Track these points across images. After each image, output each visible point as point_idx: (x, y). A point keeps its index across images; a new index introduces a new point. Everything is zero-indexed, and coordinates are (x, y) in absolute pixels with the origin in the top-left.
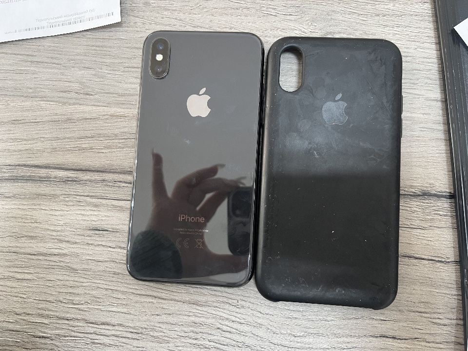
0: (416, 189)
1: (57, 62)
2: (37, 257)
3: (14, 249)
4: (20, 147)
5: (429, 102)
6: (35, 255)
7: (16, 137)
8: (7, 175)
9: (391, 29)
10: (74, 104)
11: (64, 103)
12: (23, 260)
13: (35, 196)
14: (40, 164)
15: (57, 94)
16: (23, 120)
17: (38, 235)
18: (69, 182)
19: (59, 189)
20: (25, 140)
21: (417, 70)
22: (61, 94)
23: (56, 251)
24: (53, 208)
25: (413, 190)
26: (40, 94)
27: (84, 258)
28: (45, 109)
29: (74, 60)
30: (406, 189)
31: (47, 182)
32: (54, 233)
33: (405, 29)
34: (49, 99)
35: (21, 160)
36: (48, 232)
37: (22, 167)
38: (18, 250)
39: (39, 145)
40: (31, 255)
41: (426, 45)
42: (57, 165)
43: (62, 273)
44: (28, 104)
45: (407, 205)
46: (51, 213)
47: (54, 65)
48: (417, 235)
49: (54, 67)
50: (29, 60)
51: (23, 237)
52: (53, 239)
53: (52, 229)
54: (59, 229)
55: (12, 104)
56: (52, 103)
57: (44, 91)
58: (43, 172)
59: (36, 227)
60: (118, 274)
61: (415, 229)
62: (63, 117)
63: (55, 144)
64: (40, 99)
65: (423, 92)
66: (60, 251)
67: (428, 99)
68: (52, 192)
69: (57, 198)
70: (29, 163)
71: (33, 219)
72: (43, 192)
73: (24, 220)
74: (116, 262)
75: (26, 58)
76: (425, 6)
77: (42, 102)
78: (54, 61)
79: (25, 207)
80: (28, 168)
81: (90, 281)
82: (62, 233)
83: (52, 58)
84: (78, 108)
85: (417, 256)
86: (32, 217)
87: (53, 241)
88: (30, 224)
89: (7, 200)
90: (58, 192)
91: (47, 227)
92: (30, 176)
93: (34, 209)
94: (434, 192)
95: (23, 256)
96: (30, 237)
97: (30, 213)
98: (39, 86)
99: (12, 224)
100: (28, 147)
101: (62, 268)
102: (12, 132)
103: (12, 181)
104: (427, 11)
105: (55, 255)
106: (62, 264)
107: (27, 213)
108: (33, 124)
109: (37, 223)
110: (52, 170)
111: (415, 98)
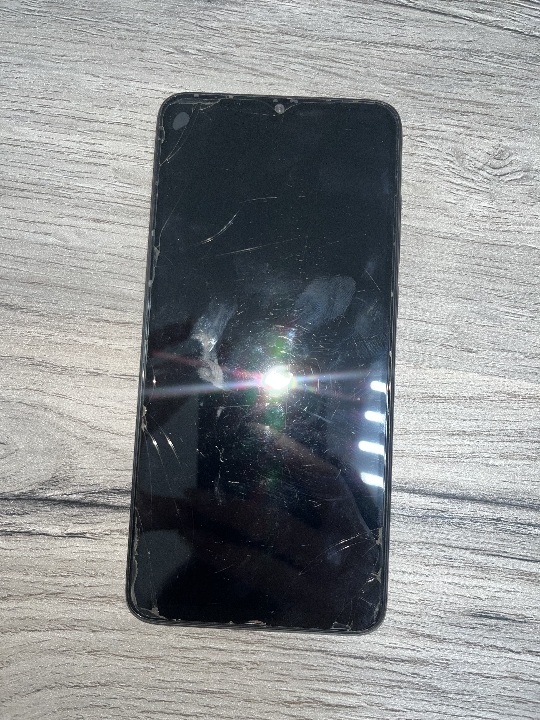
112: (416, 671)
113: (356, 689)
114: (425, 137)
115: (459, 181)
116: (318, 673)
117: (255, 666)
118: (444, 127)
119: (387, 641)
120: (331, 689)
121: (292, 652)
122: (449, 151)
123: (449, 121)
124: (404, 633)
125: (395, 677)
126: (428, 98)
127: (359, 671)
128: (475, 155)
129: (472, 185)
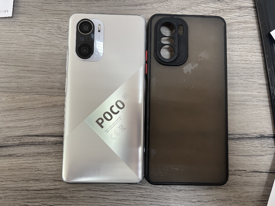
0: (257, 134)
1: (44, 70)
2: (41, 192)
3: (25, 188)
4: (24, 124)
5: (261, 86)
6: (39, 191)
7: (21, 118)
8: (17, 142)
9: (238, 45)
10: (57, 96)
11: (51, 96)
12: (33, 194)
13: (37, 154)
14: (38, 134)
15: (45, 90)
16: (25, 107)
17: (40, 178)
18: (58, 144)
19: (51, 149)
20: (28, 120)
21: (252, 68)
22: (49, 90)
23: (53, 187)
24: (49, 161)
25: (256, 135)
26: (35, 91)
27: (71, 190)
28: (39, 100)
29: (55, 69)
30: (252, 135)
31: (44, 145)
32: (51, 176)
33: (245, 46)
34: (41, 93)
35: (25, 132)
36: (47, 176)
37: (27, 137)
38: (28, 188)
39: (37, 123)
40: (37, 191)
41: (256, 54)
42: (49, 134)
43: (57, 200)
44: (27, 97)
45: (253, 143)
46: (48, 164)
47: (42, 72)
48: (259, 160)
49: (43, 74)
50: (26, 69)
51: (30, 180)
52: (51, 180)
53: (49, 173)
54: (53, 173)
55: (16, 98)
56: (43, 96)
57: (37, 89)
58: (40, 139)
59: (39, 173)
60: (93, 197)
61: (258, 156)
62: (51, 104)
63: (47, 121)
64: (35, 94)
65: (256, 80)
66: (55, 187)
67: (259, 84)
68: (48, 151)
69: (51, 154)
70: (31, 134)
71: (36, 168)
72: (42, 151)
73: (30, 170)
74: (91, 190)
75: (23, 68)
76: (255, 32)
77: (36, 96)
78: (42, 70)
79: (30, 162)
80: (31, 137)
81: (76, 203)
82: (56, 176)
83: (41, 68)
84: (60, 98)
85: (260, 171)
86: (36, 167)
87: (50, 181)
88: (35, 172)
89: (18, 158)
90: (51, 151)
91: (46, 173)
92: (32, 142)
93: (37, 163)
94: (266, 135)
95: (32, 192)
96: (35, 179)
97: (34, 165)
98: (33, 86)
99: (23, 173)
100: (29, 124)
101: (58, 197)
102: (18, 115)
103: (21, 146)
104: (256, 35)
105: (52, 189)
106: (57, 195)
107: (32, 165)
108: (31, 109)
109: (39, 170)
110: (46, 137)
111: (253, 84)
112: (57, 192)
113: (38, 200)
114: (48, 23)
115: (60, 36)
116: (26, 197)
117: (6, 197)
118: (54, 19)
119: (47, 184)
120: (30, 201)
121: (17, 191)
122: (56, 27)
123: (55, 17)
124: (52, 181)
125: (50, 195)
126: (48, 11)
127: (38, 195)
128: (64, 27)
129: (64, 37)
